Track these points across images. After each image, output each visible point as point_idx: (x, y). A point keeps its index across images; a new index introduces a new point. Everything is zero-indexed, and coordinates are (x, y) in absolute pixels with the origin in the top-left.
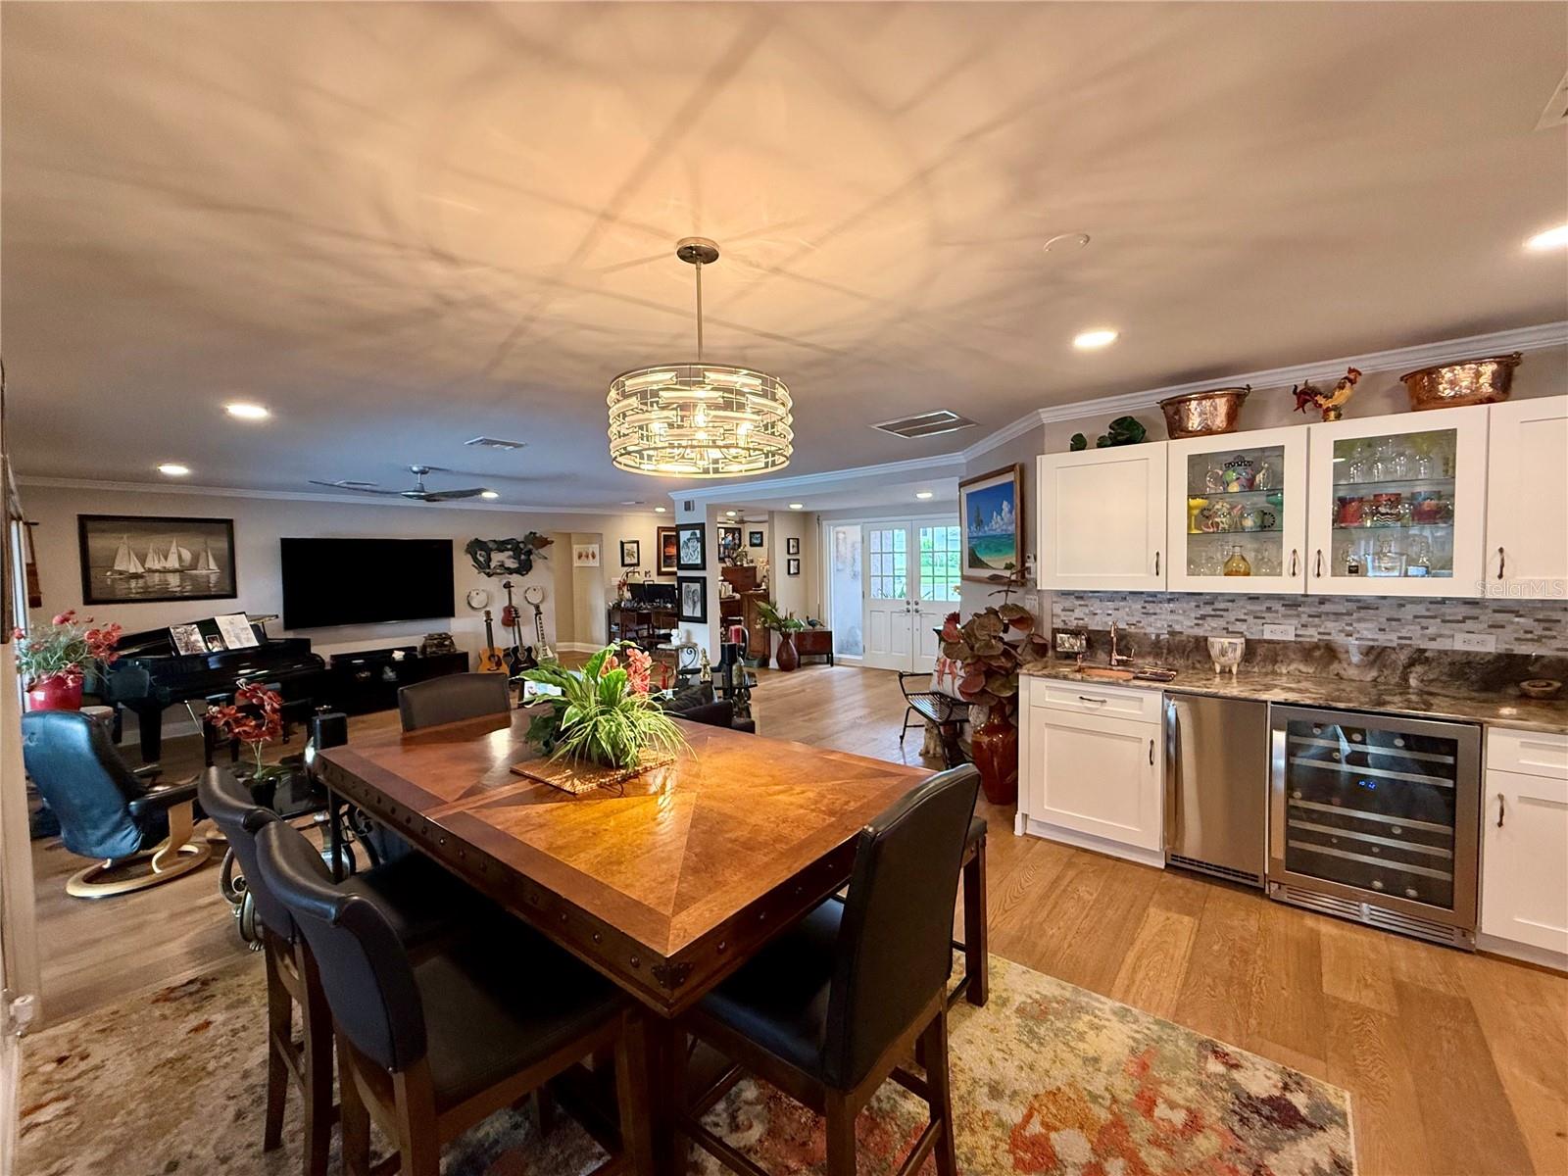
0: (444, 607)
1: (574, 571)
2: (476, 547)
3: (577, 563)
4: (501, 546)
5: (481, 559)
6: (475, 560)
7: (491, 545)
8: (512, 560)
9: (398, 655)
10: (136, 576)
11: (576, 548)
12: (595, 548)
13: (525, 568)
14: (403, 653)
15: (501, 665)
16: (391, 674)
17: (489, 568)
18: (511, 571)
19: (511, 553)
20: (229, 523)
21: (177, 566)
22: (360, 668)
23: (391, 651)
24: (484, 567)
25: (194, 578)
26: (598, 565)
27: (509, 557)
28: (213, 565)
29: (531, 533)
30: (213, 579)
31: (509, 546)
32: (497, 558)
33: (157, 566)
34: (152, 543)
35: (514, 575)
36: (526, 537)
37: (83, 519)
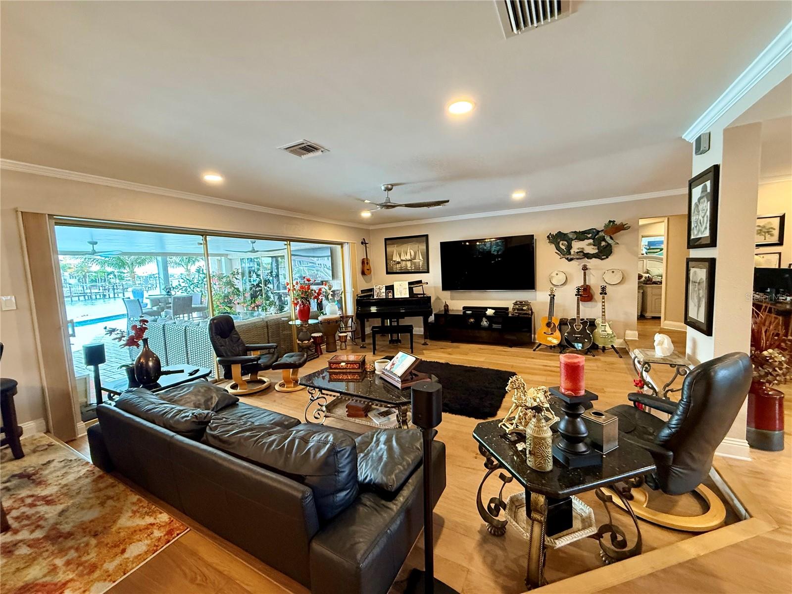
0: (528, 283)
2: (556, 238)
4: (581, 236)
5: (563, 247)
6: (558, 248)
7: (571, 236)
8: (593, 247)
9: (490, 312)
10: (399, 263)
13: (605, 252)
14: (494, 311)
15: (555, 331)
16: (485, 323)
17: (570, 254)
18: (588, 256)
19: (591, 241)
20: (427, 236)
21: (410, 258)
22: (470, 316)
23: (486, 309)
24: (566, 254)
25: (415, 263)
27: (590, 244)
28: (421, 258)
29: (610, 222)
30: (421, 264)
31: (590, 236)
32: (577, 246)
33: (404, 259)
34: (403, 248)
35: (594, 259)
36: (606, 226)
37: (386, 240)
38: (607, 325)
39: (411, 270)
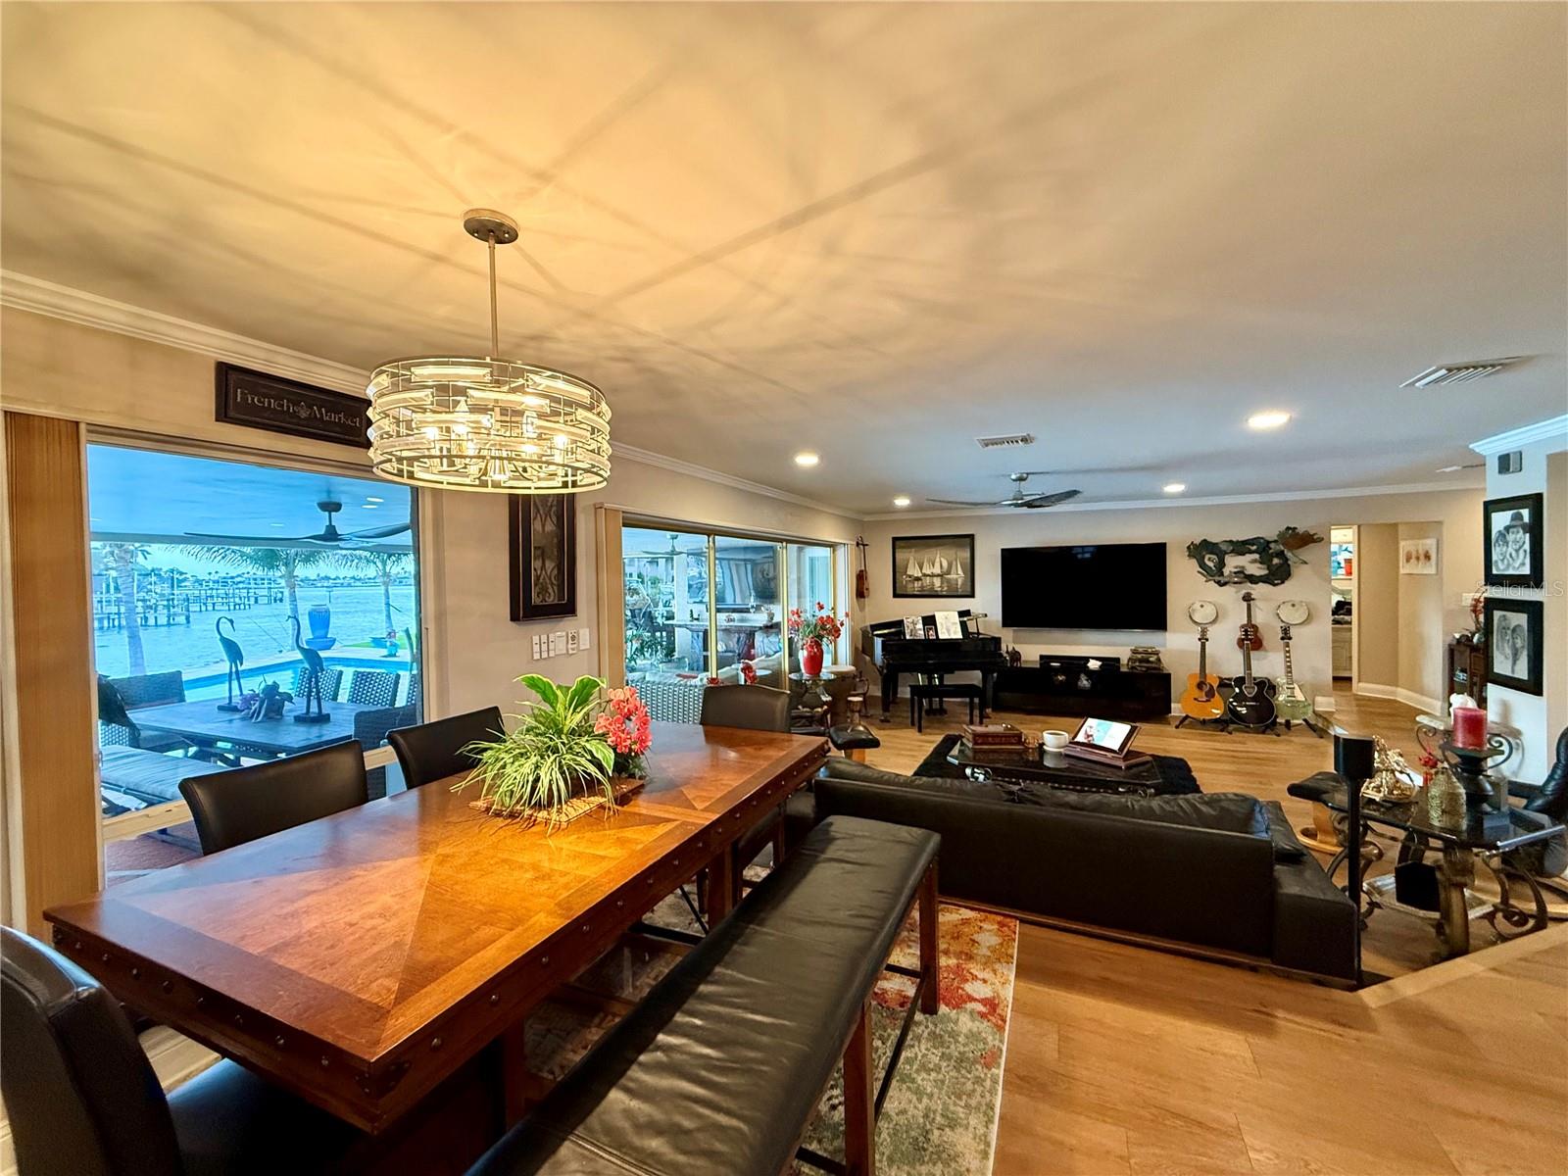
0: (1156, 619)
1: (1400, 578)
2: (1200, 550)
3: (1404, 569)
4: (1240, 548)
5: (1211, 564)
6: (1202, 565)
7: (1224, 547)
8: (1260, 566)
9: (1094, 665)
10: (918, 579)
11: (1405, 546)
12: (1430, 543)
13: (1278, 574)
14: (1100, 663)
16: (1085, 682)
17: (1222, 574)
18: (1253, 579)
19: (1257, 556)
20: (971, 537)
21: (939, 572)
22: (1057, 671)
23: (1087, 659)
24: (1216, 575)
25: (948, 581)
26: (1433, 571)
27: (1254, 561)
28: (960, 572)
29: (1288, 528)
30: (960, 582)
31: (1255, 547)
32: (1232, 563)
33: (928, 572)
34: (926, 555)
35: (1261, 584)
36: (1281, 535)
37: (895, 540)
38: (1296, 686)
39: (941, 591)
